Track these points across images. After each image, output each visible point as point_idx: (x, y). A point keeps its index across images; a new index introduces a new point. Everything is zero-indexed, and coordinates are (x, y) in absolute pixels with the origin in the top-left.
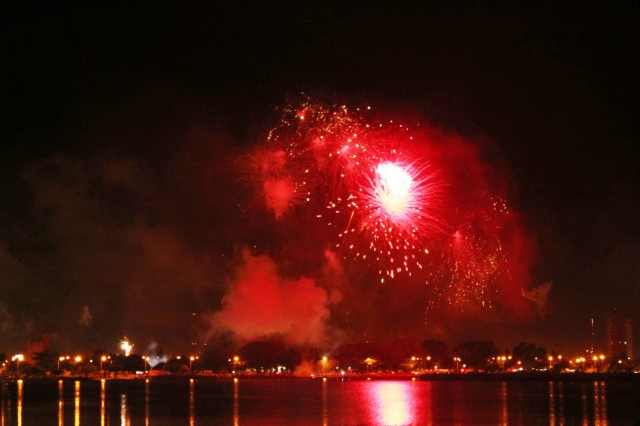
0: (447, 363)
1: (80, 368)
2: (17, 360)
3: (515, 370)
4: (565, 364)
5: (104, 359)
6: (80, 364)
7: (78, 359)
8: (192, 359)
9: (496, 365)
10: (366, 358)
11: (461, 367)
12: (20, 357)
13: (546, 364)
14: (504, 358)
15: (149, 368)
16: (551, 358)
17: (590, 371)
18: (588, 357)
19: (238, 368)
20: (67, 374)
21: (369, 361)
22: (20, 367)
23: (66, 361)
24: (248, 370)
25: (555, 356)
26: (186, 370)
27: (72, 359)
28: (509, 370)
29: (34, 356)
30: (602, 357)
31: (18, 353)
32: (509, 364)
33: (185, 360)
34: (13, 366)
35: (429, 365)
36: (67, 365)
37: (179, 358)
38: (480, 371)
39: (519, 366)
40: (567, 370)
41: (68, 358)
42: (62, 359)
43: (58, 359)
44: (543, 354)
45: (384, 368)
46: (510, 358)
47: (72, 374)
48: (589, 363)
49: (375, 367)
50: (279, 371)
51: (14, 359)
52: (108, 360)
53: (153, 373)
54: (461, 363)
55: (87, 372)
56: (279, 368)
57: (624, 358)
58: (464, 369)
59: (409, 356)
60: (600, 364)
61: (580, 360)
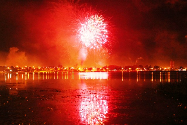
0: (143, 69)
4: (163, 69)
9: (151, 70)
10: (129, 68)
13: (159, 69)
17: (167, 70)
18: (167, 68)
19: (108, 70)
21: (130, 69)
24: (110, 70)
25: (161, 68)
30: (169, 68)
32: (153, 69)
34: (72, 69)
35: (140, 69)
38: (148, 70)
39: (155, 70)
42: (80, 68)
44: (159, 67)
45: (132, 70)
48: (167, 69)
49: (131, 70)
56: (115, 70)
57: (173, 68)
58: (146, 70)
59: (136, 68)
60: (169, 69)
61: (166, 68)
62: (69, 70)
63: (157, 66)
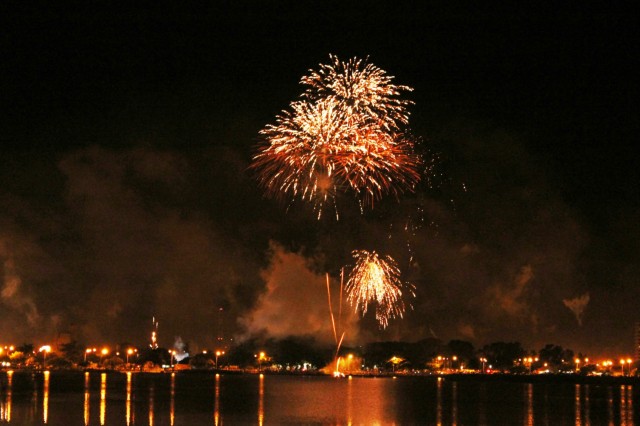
0: (474, 364)
1: (106, 360)
2: (44, 351)
3: (541, 372)
4: (592, 367)
5: (130, 352)
6: (107, 357)
7: (105, 351)
8: (218, 353)
9: (522, 367)
10: (391, 357)
11: (487, 368)
12: (47, 349)
13: (573, 367)
14: (530, 360)
15: (175, 362)
16: (577, 361)
17: (617, 374)
18: (616, 362)
19: (264, 363)
20: (94, 366)
21: (395, 360)
22: (47, 358)
23: (92, 354)
24: (274, 367)
25: (582, 358)
26: (212, 365)
27: (99, 351)
28: (535, 372)
29: (61, 347)
30: (630, 361)
31: (45, 344)
32: (536, 366)
33: (211, 355)
34: (40, 357)
35: (455, 365)
36: (94, 358)
37: (205, 352)
38: (506, 372)
39: (545, 368)
40: (594, 373)
41: (95, 350)
42: (88, 351)
43: (84, 350)
44: (570, 356)
45: (410, 367)
46: (536, 359)
47: (99, 366)
48: (617, 367)
49: (401, 366)
50: (305, 368)
51: (41, 350)
52: (135, 353)
53: (178, 367)
54: (487, 364)
55: (113, 365)
56: (305, 365)
58: (490, 370)
59: (435, 355)
60: (627, 368)
61: (608, 363)
62: (21, 360)
63: (558, 349)
